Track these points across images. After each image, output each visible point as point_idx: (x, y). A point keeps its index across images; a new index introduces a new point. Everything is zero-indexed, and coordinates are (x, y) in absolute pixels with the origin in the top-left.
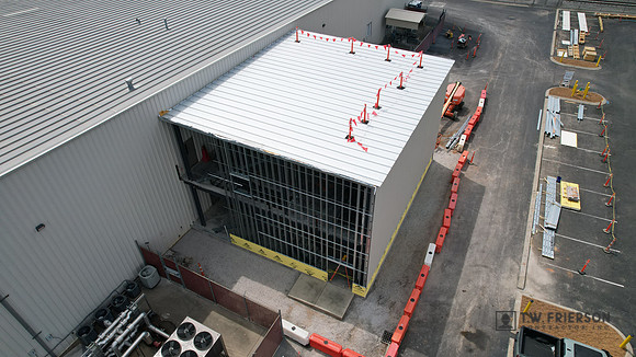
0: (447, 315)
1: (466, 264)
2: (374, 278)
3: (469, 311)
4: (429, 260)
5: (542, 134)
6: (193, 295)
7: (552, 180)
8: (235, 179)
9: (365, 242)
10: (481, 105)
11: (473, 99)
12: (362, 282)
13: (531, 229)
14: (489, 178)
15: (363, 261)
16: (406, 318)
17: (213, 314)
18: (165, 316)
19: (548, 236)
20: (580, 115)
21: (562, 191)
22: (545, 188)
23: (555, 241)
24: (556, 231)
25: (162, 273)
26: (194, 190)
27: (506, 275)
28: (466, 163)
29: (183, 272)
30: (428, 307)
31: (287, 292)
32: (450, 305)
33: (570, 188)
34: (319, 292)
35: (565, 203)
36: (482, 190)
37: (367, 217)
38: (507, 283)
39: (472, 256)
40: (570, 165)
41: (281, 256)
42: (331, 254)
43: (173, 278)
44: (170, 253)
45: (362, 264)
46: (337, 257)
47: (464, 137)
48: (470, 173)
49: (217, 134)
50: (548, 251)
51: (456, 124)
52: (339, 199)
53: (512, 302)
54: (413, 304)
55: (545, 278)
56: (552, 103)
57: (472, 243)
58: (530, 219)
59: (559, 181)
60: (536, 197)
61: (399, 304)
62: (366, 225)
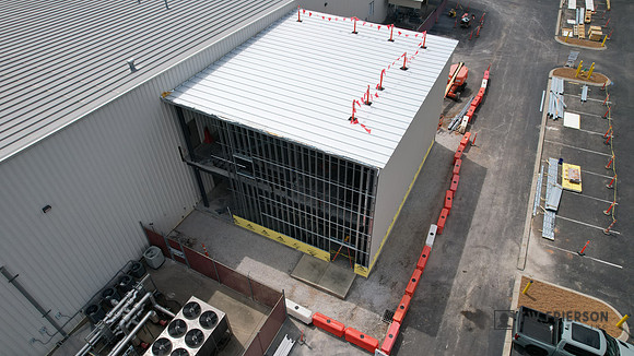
0: (448, 295)
1: (467, 245)
2: (375, 259)
3: (469, 291)
4: (430, 241)
5: (545, 115)
6: (198, 275)
7: (553, 162)
8: (238, 161)
9: (367, 223)
10: (484, 86)
11: (476, 80)
12: (364, 263)
13: (532, 211)
14: (491, 159)
15: (365, 242)
16: (408, 298)
17: (218, 293)
18: (171, 296)
19: (549, 218)
20: (584, 96)
21: (564, 172)
22: (546, 170)
23: (556, 222)
24: (556, 212)
25: (166, 254)
26: (197, 172)
27: (506, 256)
28: (468, 145)
29: (187, 252)
30: (429, 287)
31: (290, 272)
32: (451, 285)
33: (572, 170)
34: (321, 272)
35: (566, 184)
36: (483, 172)
37: (370, 199)
38: (508, 264)
39: (473, 237)
40: (572, 147)
41: (284, 237)
42: (333, 235)
43: (177, 258)
44: (174, 234)
45: (364, 245)
46: (340, 238)
47: (466, 118)
48: (472, 154)
49: (219, 115)
50: (548, 233)
51: (458, 105)
52: (342, 181)
53: (512, 283)
54: (414, 284)
55: (544, 259)
56: (556, 84)
57: (473, 224)
58: (531, 201)
59: (560, 163)
60: (537, 179)
61: (400, 284)
62: (369, 207)
